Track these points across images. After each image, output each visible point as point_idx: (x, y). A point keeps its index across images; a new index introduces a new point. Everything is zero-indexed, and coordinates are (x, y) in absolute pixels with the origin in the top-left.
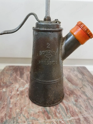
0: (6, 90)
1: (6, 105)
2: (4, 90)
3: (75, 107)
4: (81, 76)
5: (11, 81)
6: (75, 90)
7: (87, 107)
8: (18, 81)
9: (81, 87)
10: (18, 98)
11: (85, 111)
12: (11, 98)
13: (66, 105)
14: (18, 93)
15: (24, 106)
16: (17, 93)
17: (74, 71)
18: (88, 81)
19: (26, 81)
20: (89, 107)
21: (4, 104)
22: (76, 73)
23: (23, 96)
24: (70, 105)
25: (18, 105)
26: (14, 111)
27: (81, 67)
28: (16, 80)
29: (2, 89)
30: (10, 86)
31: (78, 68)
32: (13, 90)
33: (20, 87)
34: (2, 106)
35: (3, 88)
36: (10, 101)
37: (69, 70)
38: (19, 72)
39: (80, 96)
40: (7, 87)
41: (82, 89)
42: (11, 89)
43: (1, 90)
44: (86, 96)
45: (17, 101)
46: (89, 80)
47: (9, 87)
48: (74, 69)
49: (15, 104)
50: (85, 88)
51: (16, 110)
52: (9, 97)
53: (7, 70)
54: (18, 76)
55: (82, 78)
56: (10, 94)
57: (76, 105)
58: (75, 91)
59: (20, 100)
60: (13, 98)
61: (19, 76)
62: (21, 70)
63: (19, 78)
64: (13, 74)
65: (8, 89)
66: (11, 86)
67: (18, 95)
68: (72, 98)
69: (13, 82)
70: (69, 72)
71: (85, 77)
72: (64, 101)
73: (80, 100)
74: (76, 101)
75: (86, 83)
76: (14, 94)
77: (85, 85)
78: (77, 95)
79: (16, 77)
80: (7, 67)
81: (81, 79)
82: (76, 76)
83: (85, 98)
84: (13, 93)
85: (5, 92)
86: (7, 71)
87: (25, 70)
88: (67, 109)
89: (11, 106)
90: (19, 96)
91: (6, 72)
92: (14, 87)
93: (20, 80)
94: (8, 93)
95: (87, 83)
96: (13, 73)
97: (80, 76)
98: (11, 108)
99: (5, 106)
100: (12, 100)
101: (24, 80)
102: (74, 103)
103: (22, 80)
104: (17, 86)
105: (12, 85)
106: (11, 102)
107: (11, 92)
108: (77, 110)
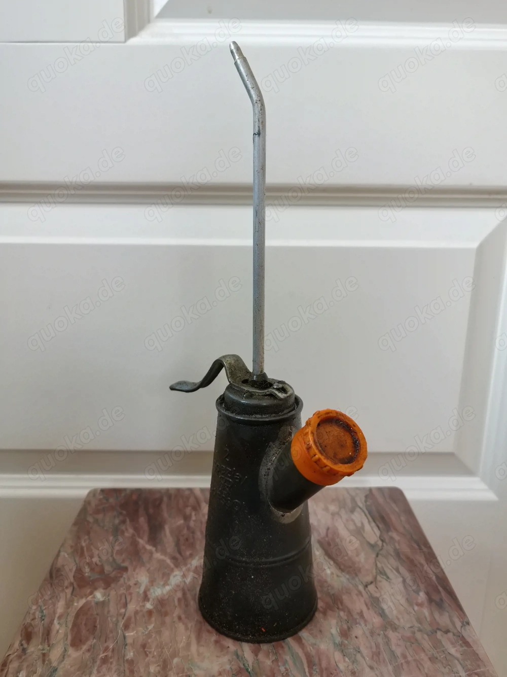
0: (104, 595)
1: (113, 650)
2: (99, 595)
3: (338, 656)
4: (378, 533)
5: (119, 559)
6: (348, 592)
7: (376, 655)
8: (145, 557)
9: (369, 578)
10: (150, 627)
11: (367, 670)
12: (126, 627)
13: (309, 649)
14: (149, 606)
15: (175, 655)
16: (144, 606)
17: (352, 511)
18: (398, 554)
19: (174, 559)
20: (385, 656)
21: (106, 649)
22: (360, 518)
23: (168, 619)
24: (323, 647)
25: (153, 650)
26: (142, 670)
27: (380, 489)
28: (135, 554)
29: (91, 593)
30: (116, 579)
31: (370, 494)
32: (131, 594)
33: (152, 582)
34: (102, 655)
35: (96, 589)
36: (125, 637)
37: (333, 508)
38: (142, 520)
39: (361, 614)
40: (108, 582)
41: (371, 588)
42: (122, 591)
43: (90, 598)
44: (382, 614)
45: (149, 635)
46: (405, 548)
47: (113, 585)
48: (353, 500)
49: (144, 646)
50: (384, 584)
51: (147, 666)
52: (121, 624)
53: (97, 511)
54: (142, 538)
55: (380, 543)
56: (123, 610)
57: (341, 647)
58: (345, 598)
59: (159, 632)
60: (132, 625)
61: (146, 538)
62: (151, 511)
63: (149, 547)
64: (123, 527)
65: (113, 593)
66: (122, 580)
67: (150, 613)
68: (334, 622)
69: (126, 564)
70: (333, 514)
71: (391, 538)
72: (304, 634)
73: (358, 631)
74: (345, 634)
75: (389, 564)
76: (136, 613)
77: (382, 573)
78: (349, 613)
79: (134, 544)
80: (93, 493)
81: (372, 546)
82: (359, 532)
83: (376, 620)
84: (132, 607)
85: (103, 604)
86: (100, 516)
87: (164, 506)
88: (311, 664)
89: (130, 655)
90: (153, 619)
91: (96, 521)
92: (131, 583)
93: (151, 553)
94: (112, 608)
95: (394, 562)
96: (124, 522)
97: (372, 533)
98: (131, 662)
99: (109, 654)
100: (130, 634)
101: (164, 552)
102: (338, 639)
103: (158, 556)
104: (142, 578)
105: (125, 575)
106: (129, 641)
107: (125, 605)
108: (342, 666)
